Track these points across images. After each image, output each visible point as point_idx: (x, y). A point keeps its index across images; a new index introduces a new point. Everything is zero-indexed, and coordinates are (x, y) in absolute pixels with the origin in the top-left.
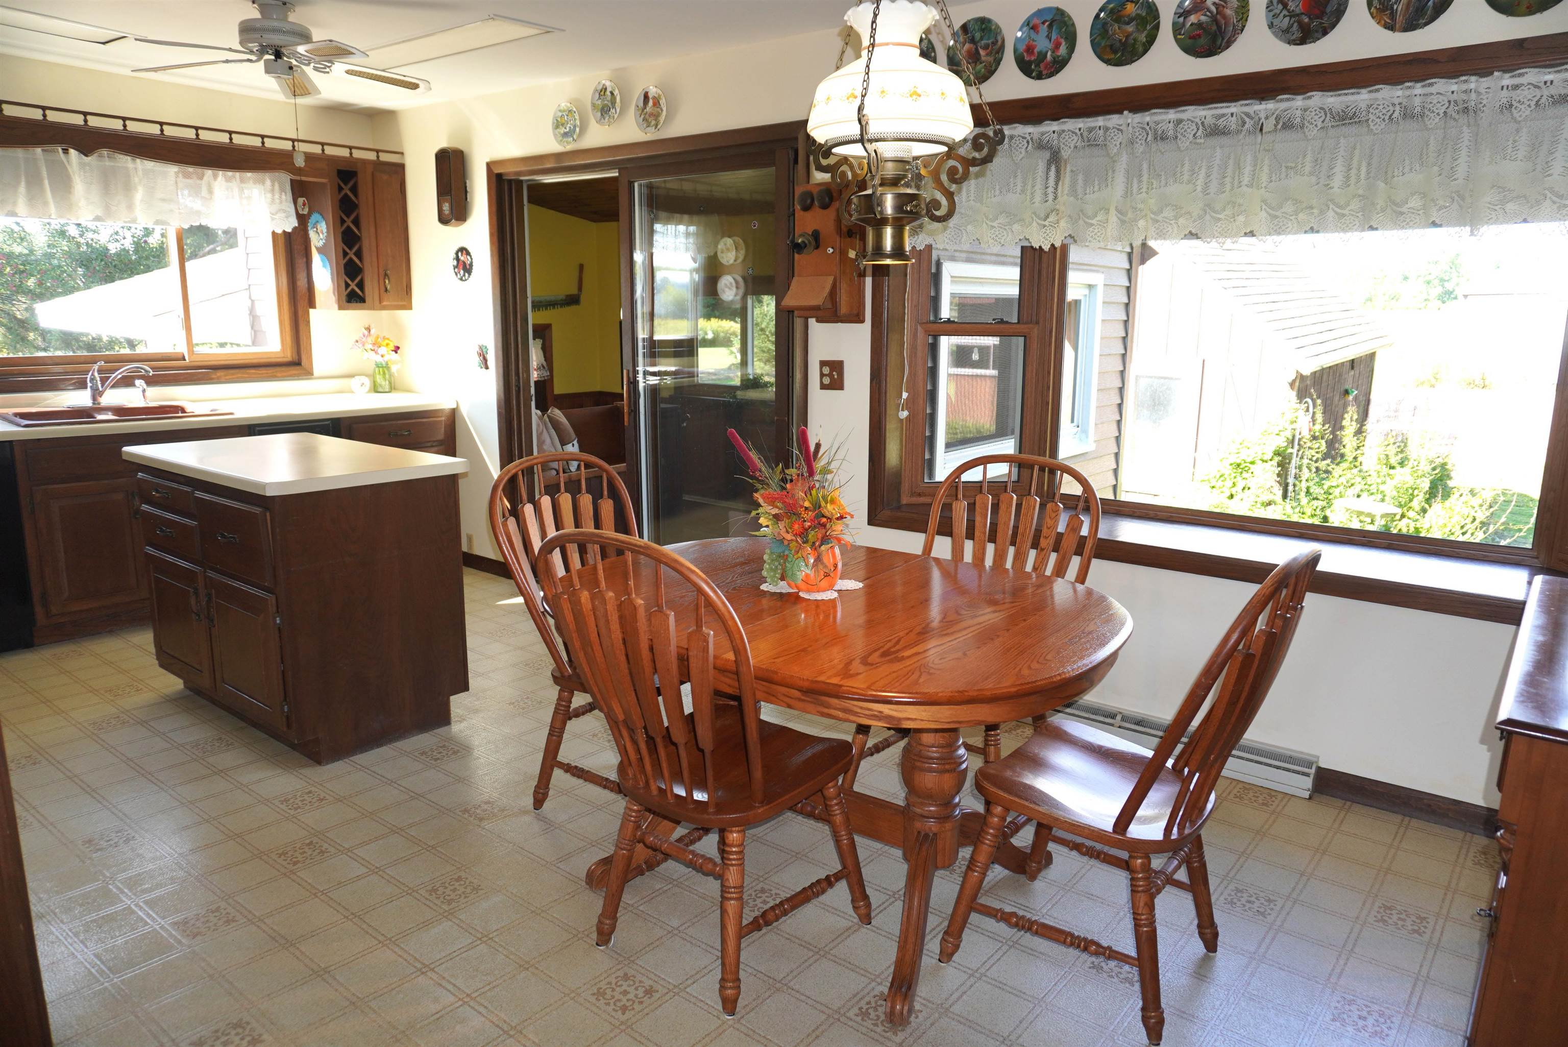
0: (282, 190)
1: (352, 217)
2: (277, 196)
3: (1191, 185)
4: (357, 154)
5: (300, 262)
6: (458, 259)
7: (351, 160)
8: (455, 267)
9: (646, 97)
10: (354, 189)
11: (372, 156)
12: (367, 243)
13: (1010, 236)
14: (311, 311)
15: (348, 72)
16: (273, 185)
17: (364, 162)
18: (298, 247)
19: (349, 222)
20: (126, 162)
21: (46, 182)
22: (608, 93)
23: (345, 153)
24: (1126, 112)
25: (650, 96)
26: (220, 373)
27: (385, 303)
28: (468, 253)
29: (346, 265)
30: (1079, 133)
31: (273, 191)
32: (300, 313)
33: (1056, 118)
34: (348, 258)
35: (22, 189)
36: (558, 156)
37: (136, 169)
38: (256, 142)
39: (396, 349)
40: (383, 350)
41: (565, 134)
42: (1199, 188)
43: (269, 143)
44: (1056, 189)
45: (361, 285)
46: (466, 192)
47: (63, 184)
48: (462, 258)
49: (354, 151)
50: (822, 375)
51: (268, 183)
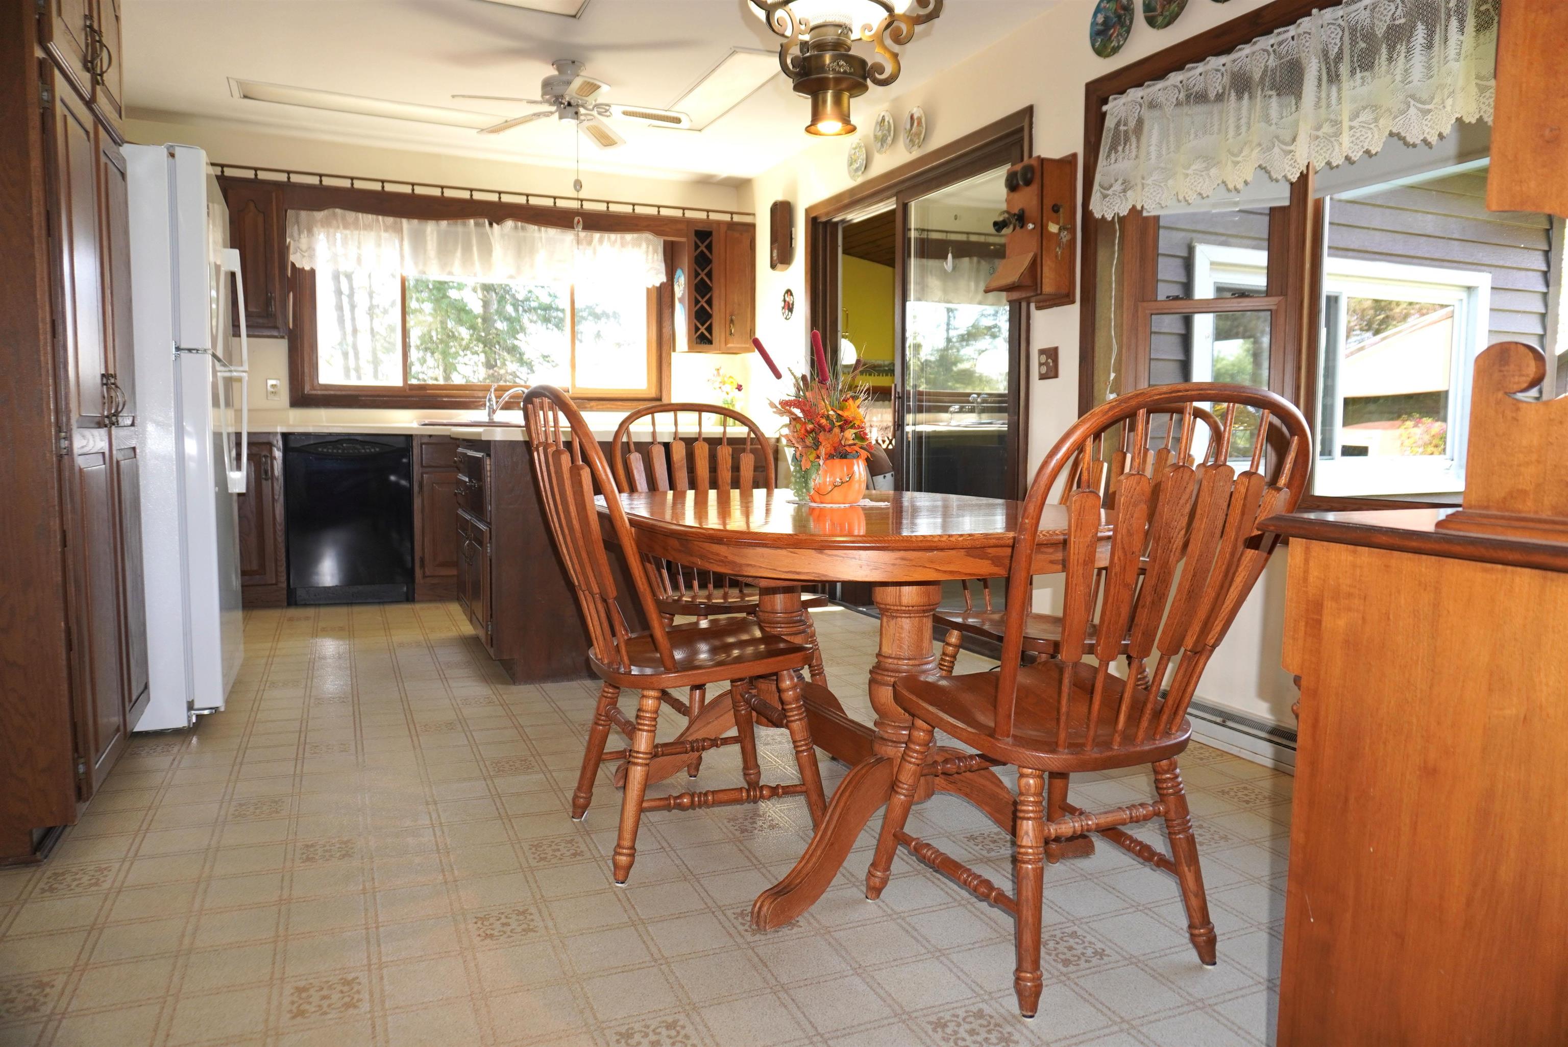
0: (655, 251)
1: (706, 271)
2: (650, 256)
3: (1389, 76)
4: (713, 216)
5: (666, 312)
6: (785, 301)
7: (708, 221)
8: (783, 308)
9: (912, 117)
10: (709, 247)
11: (727, 218)
12: (717, 295)
13: (1207, 182)
14: (673, 354)
15: (625, 113)
16: (648, 248)
17: (719, 223)
18: (666, 299)
19: (703, 275)
20: (533, 231)
21: (475, 249)
22: (886, 123)
23: (703, 215)
24: (1315, 11)
25: (915, 117)
26: (593, 403)
27: (729, 345)
28: (791, 294)
29: (697, 312)
30: (1271, 50)
31: (647, 252)
32: (664, 355)
33: (1247, 41)
34: (699, 305)
35: (459, 253)
36: (852, 191)
37: (541, 238)
38: (628, 209)
39: (739, 388)
40: (727, 388)
41: (857, 170)
42: (1398, 78)
43: (639, 210)
44: (1249, 118)
45: (709, 329)
46: (791, 239)
47: (486, 249)
48: (787, 299)
49: (710, 214)
50: (1041, 364)
51: (644, 245)
